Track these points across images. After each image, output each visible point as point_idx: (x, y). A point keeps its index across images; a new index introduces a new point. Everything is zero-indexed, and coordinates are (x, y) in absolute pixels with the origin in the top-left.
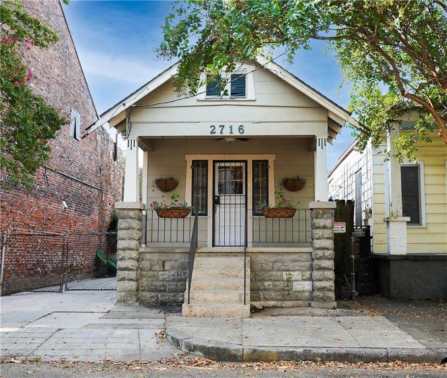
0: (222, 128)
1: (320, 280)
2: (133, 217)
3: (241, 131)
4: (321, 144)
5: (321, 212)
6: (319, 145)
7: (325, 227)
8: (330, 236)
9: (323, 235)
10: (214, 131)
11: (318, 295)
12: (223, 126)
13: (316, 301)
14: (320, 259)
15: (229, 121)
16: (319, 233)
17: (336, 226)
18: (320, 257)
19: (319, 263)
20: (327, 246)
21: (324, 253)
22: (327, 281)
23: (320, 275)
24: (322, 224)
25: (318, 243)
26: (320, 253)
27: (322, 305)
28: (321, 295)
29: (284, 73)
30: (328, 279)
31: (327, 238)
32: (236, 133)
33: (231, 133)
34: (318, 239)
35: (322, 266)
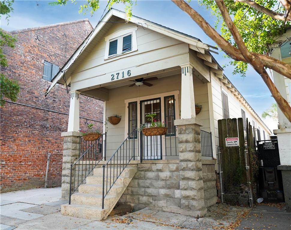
0: (117, 75)
1: (185, 189)
2: (70, 141)
3: (129, 74)
4: (184, 72)
5: (184, 128)
6: (183, 73)
7: (187, 142)
8: (192, 149)
9: (186, 148)
10: (113, 78)
11: (184, 203)
12: (119, 74)
13: (182, 208)
14: (184, 169)
15: (122, 69)
16: (182, 146)
17: (230, 141)
18: (184, 168)
19: (183, 174)
20: (190, 158)
21: (187, 165)
22: (191, 190)
23: (185, 185)
24: (184, 139)
25: (182, 156)
26: (184, 164)
27: (188, 213)
28: (187, 203)
29: (148, 23)
30: (192, 189)
31: (190, 151)
32: (126, 76)
33: (123, 77)
34: (182, 152)
35: (186, 176)
